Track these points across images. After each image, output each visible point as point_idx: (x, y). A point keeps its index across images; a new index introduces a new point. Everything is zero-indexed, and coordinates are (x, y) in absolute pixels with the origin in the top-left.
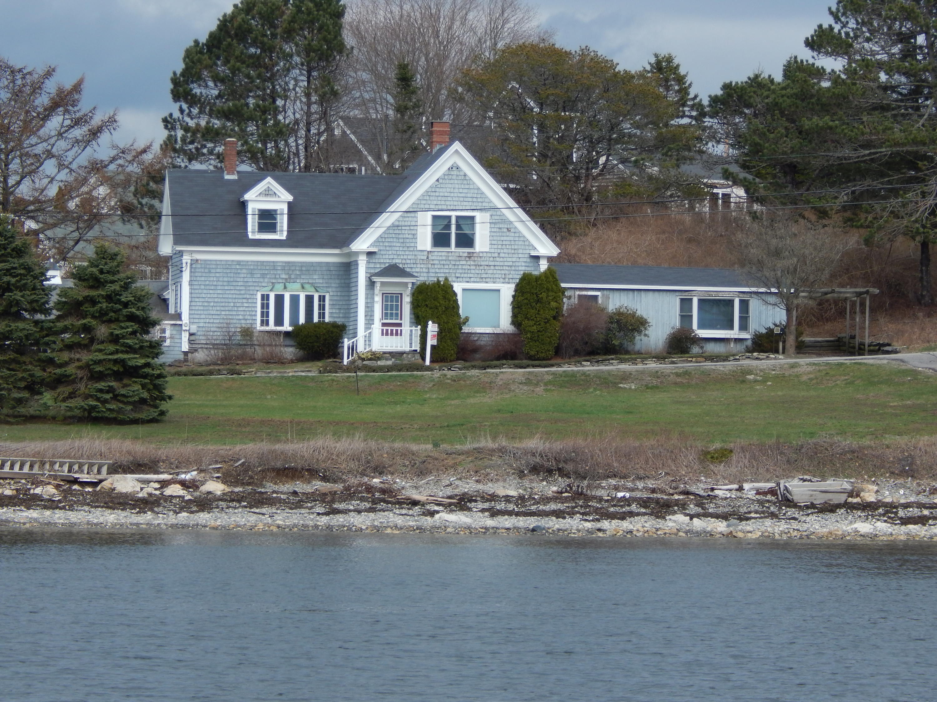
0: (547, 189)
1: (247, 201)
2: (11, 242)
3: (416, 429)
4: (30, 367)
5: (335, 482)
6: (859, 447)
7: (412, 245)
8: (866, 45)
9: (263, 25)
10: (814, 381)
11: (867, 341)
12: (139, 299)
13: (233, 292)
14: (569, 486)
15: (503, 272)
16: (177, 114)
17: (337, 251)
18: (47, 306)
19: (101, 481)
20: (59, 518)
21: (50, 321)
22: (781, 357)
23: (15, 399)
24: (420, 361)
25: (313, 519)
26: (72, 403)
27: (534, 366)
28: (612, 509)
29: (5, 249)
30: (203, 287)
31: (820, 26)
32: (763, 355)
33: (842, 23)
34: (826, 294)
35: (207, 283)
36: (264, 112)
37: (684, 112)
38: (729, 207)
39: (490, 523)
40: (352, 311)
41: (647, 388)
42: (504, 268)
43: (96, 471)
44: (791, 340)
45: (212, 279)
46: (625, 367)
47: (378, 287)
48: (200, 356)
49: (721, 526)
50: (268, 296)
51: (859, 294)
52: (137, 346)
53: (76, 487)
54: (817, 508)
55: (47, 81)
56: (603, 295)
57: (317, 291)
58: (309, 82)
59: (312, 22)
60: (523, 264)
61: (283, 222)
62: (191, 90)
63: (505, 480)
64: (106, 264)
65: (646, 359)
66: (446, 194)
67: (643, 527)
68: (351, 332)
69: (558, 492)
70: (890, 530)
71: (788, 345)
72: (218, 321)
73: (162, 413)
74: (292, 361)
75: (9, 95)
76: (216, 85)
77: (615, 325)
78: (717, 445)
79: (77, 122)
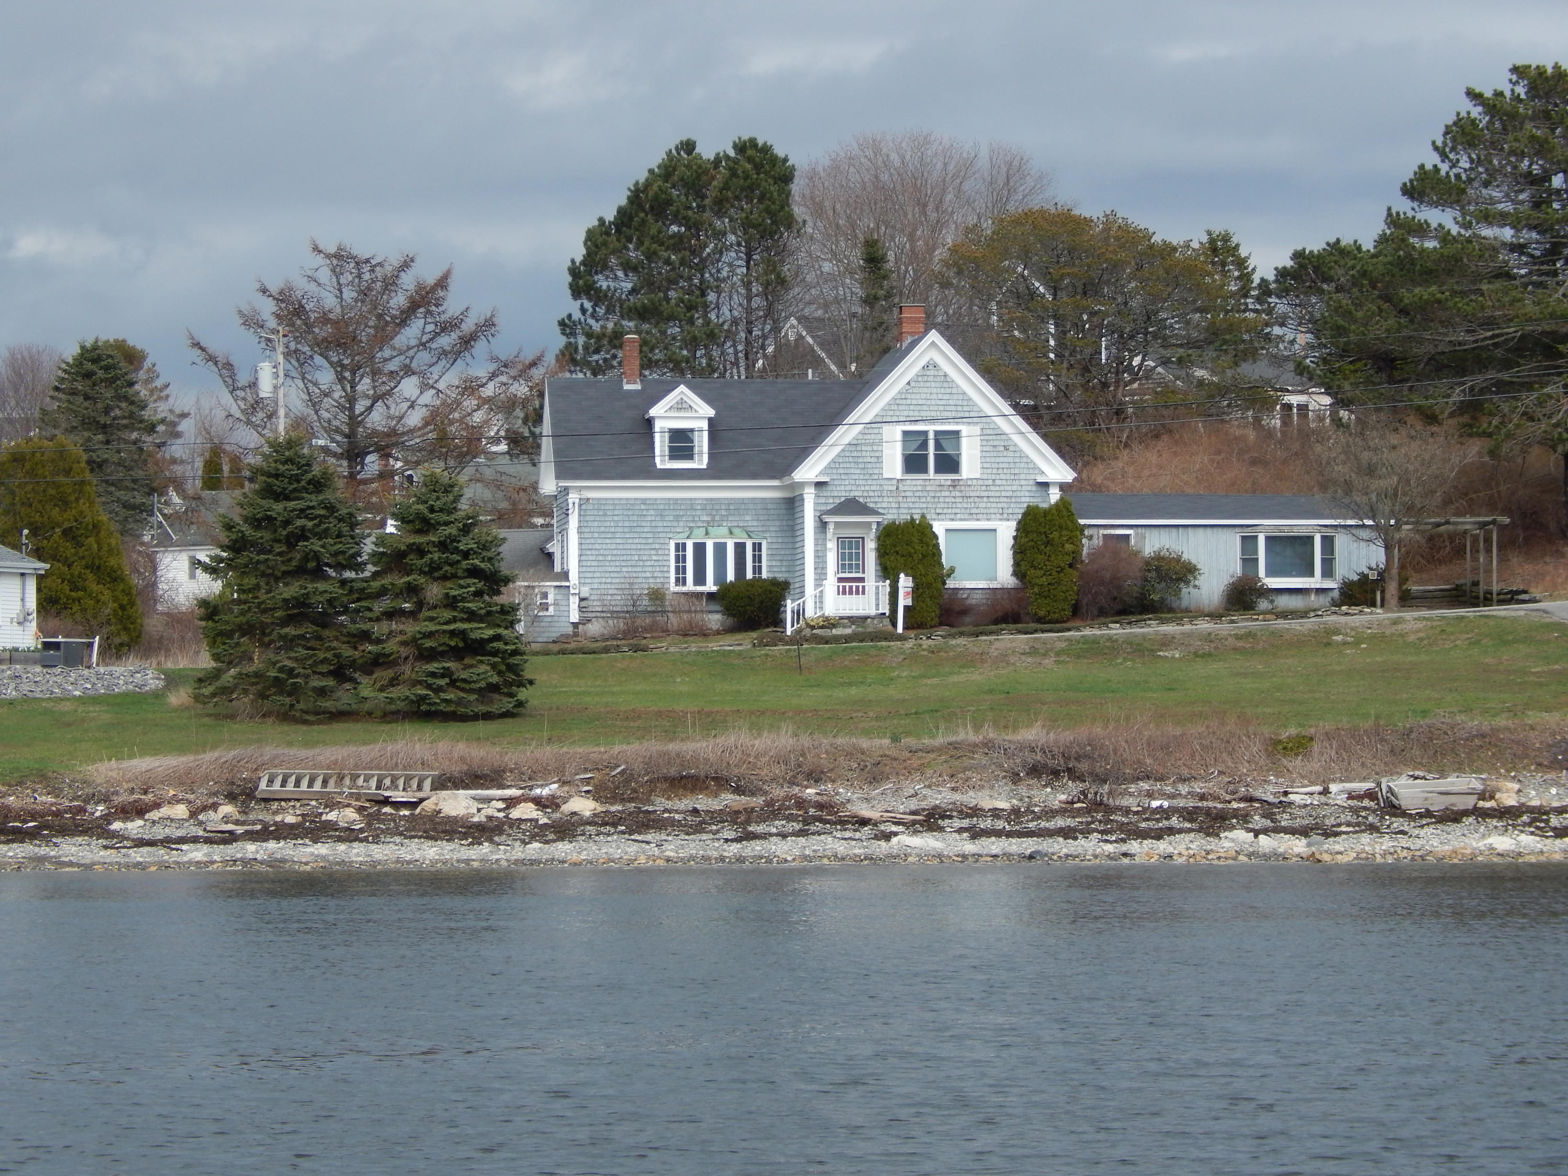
0: (1064, 400)
1: (653, 418)
2: (306, 472)
3: (872, 719)
4: (335, 644)
5: (753, 794)
6: (1492, 730)
7: (876, 471)
8: (1484, 191)
9: (686, 195)
10: (1426, 642)
11: (1495, 588)
12: (485, 547)
13: (637, 541)
14: (1082, 792)
15: (1000, 505)
16: (577, 315)
17: (776, 483)
18: (359, 559)
19: (422, 800)
20: (358, 855)
21: (363, 580)
22: (1379, 611)
23: (315, 689)
24: (890, 627)
25: (717, 849)
26: (395, 693)
27: (1043, 631)
28: (1143, 825)
29: (298, 481)
30: (596, 535)
31: (1422, 167)
32: (1355, 610)
33: (1451, 161)
34: (1438, 525)
35: (602, 529)
36: (691, 307)
37: (1246, 304)
38: (1306, 416)
39: (970, 847)
40: (798, 563)
41: (1197, 656)
42: (1002, 500)
43: (415, 786)
44: (1392, 588)
45: (608, 524)
46: (1170, 628)
47: (831, 527)
48: (595, 628)
49: (1298, 846)
50: (684, 545)
51: (1483, 525)
52: (483, 612)
53: (387, 810)
54: (1434, 816)
55: (402, 274)
56: (1137, 534)
57: (750, 537)
58: (748, 268)
59: (751, 189)
60: (1027, 494)
61: (702, 443)
62: (595, 282)
63: (992, 788)
64: (438, 498)
65: (1196, 617)
66: (920, 402)
67: (1188, 849)
68: (798, 591)
69: (1068, 802)
70: (1539, 846)
71: (1388, 595)
72: (617, 581)
73: (520, 704)
74: (718, 633)
75: (354, 295)
76: (626, 275)
77: (1154, 574)
78: (1292, 731)
79: (446, 327)
